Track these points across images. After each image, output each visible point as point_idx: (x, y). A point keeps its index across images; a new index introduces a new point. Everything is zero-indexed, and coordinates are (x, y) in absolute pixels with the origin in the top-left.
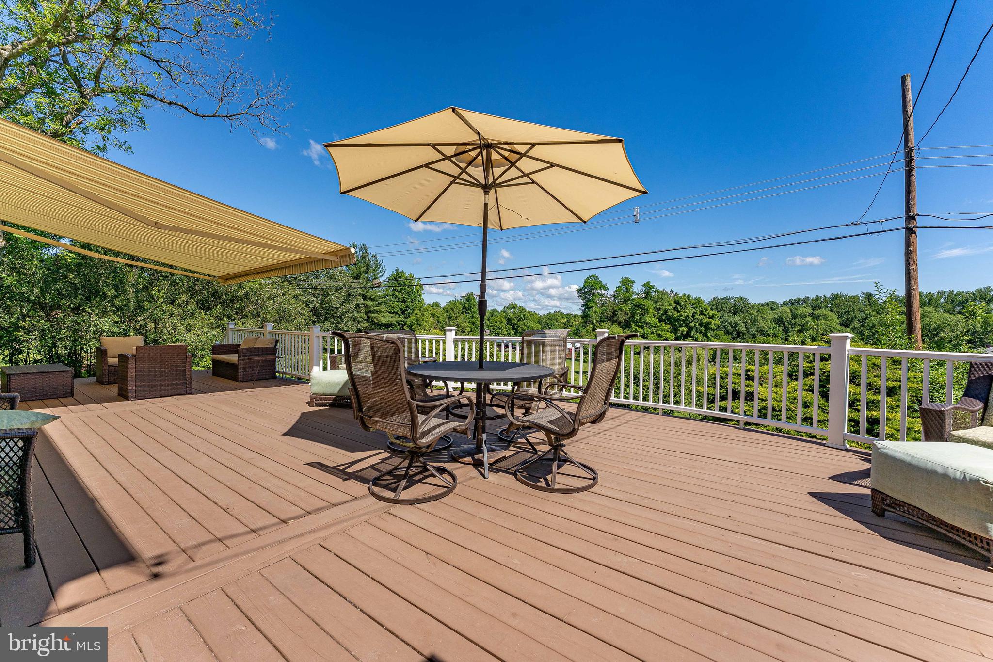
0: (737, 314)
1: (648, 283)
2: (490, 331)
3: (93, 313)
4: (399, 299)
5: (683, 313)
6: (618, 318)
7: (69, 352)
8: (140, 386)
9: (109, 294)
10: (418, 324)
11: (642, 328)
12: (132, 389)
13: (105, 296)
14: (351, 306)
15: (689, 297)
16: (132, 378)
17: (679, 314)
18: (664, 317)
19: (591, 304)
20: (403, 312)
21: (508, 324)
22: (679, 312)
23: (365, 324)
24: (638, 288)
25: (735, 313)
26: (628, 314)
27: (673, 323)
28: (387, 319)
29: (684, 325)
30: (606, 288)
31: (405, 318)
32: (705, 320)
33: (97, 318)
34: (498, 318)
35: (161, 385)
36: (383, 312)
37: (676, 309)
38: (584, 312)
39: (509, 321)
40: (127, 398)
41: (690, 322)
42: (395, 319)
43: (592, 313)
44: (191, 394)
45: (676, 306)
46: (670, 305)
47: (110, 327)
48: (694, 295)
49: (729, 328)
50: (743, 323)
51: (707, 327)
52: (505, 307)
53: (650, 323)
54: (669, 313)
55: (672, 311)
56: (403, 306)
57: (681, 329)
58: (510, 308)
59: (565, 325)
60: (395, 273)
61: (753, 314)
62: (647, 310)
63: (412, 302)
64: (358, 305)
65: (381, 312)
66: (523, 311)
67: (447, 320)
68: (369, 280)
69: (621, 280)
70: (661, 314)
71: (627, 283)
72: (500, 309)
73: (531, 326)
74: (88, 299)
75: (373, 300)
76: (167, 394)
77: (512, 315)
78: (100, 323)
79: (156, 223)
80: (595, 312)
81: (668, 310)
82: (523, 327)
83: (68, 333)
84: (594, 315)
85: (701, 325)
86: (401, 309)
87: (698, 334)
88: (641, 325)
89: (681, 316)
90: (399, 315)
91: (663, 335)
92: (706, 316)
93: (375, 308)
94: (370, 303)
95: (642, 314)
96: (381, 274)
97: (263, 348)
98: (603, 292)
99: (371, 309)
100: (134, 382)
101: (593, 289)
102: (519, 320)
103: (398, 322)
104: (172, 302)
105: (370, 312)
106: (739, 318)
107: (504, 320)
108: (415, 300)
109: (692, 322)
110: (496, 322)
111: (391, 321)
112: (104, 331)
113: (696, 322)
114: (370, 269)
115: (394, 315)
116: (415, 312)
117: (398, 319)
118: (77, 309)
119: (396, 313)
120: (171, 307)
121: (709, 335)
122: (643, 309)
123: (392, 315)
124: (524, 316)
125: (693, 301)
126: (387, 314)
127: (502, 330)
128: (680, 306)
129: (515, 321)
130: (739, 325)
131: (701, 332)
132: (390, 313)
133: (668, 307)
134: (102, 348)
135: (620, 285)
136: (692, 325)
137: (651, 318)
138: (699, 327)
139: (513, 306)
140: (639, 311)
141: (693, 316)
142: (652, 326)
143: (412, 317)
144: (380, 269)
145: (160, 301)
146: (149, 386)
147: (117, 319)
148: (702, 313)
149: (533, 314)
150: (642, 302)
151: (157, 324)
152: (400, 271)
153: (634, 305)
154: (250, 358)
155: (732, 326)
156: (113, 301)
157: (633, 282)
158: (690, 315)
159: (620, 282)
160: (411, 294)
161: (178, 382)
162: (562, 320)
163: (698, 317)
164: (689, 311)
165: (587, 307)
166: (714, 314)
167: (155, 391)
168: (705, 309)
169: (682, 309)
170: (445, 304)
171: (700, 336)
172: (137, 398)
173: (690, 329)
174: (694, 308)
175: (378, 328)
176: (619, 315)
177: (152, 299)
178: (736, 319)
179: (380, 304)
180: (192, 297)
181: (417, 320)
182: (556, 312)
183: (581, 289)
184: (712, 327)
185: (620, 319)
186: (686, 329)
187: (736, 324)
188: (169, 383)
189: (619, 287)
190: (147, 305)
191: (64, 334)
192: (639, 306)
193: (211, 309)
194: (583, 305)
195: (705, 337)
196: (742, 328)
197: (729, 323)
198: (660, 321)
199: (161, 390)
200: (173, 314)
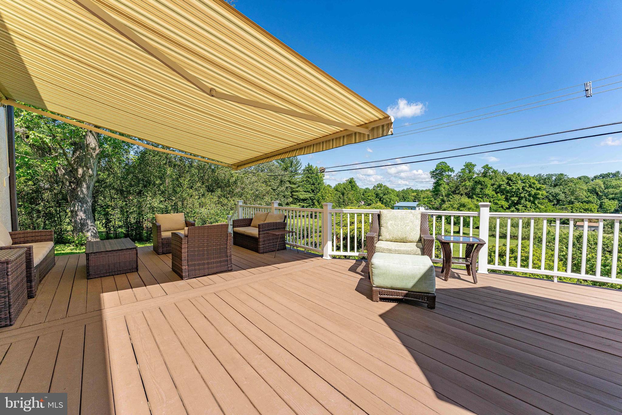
0: (557, 187)
1: (487, 165)
2: (365, 202)
3: (149, 195)
4: (310, 182)
5: (514, 187)
6: (460, 192)
7: (136, 221)
8: (192, 265)
9: (157, 182)
10: (323, 199)
11: (482, 199)
12: (186, 269)
13: (154, 184)
14: (283, 188)
15: (519, 175)
16: (185, 257)
17: (511, 188)
18: (498, 190)
19: (441, 182)
20: (313, 191)
21: (376, 197)
22: (511, 186)
23: (291, 200)
24: (479, 169)
25: (555, 186)
26: (467, 189)
27: (507, 194)
28: (304, 196)
29: (515, 195)
30: (452, 170)
31: (314, 195)
32: (533, 192)
33: (150, 198)
34: (370, 194)
35: (208, 263)
36: (301, 191)
37: (508, 184)
38: (435, 187)
39: (377, 195)
40: (182, 278)
41: (520, 193)
42: (308, 195)
43: (441, 188)
44: (231, 271)
45: (508, 182)
46: (503, 181)
47: (158, 204)
48: (523, 173)
49: (551, 198)
50: (563, 193)
51: (535, 197)
52: (375, 186)
53: (488, 195)
54: (503, 187)
55: (505, 185)
56: (313, 187)
57: (513, 199)
58: (378, 187)
59: (415, 197)
60: (307, 166)
61: (571, 186)
62: (486, 185)
63: (318, 185)
64: (287, 188)
65: (299, 191)
66: (387, 188)
67: (341, 196)
68: (292, 172)
69: (465, 164)
70: (495, 188)
71: (469, 167)
72: (371, 187)
73: (392, 198)
74: (145, 186)
75: (295, 184)
76: (213, 272)
77: (380, 192)
78: (153, 202)
79: (211, 90)
80: (444, 188)
81: (501, 185)
82: (387, 199)
83: (135, 209)
84: (443, 190)
85: (530, 195)
86: (312, 189)
87: (527, 202)
88: (481, 196)
89: (513, 189)
90: (310, 193)
91: (499, 203)
92: (534, 188)
93: (297, 189)
94: (293, 186)
95: (482, 189)
96: (299, 167)
97: (276, 223)
98: (450, 173)
99: (294, 190)
100: (186, 261)
101: (443, 172)
102: (384, 195)
103: (310, 197)
104: (192, 188)
105: (293, 191)
106: (559, 190)
107: (374, 195)
108: (320, 183)
109: (522, 193)
110: (369, 196)
111: (306, 197)
112: (155, 207)
113: (526, 193)
114: (293, 165)
115: (307, 193)
116: (321, 191)
117: (311, 196)
118: (140, 193)
119: (309, 192)
120: (191, 190)
121: (536, 202)
122: (482, 185)
123: (306, 193)
124: (388, 192)
125: (523, 178)
126: (303, 193)
127: (372, 202)
128: (512, 181)
129: (381, 195)
130: (559, 195)
131: (530, 201)
132: (305, 192)
133: (501, 183)
134: (157, 224)
135: (464, 168)
136: (522, 195)
137: (489, 191)
138: (528, 197)
139: (380, 186)
140: (479, 186)
141: (523, 189)
142: (490, 197)
143: (319, 194)
144: (299, 164)
145: (186, 186)
146: (199, 265)
147: (162, 199)
148: (530, 186)
149: (393, 191)
150: (482, 179)
151: (183, 202)
152: (310, 165)
153: (476, 182)
154: (267, 232)
155: (553, 196)
156: (159, 187)
157: (474, 166)
158: (521, 188)
159: (464, 166)
160: (318, 179)
161: (221, 259)
162: (413, 194)
163: (527, 189)
164: (520, 185)
165: (437, 185)
166: (541, 187)
167: (204, 269)
168: (533, 183)
169: (514, 184)
170: (335, 185)
171: (529, 204)
172: (190, 277)
173: (520, 198)
174: (524, 183)
175: (298, 201)
176: (461, 189)
177: (180, 185)
178: (557, 190)
179: (299, 186)
180: (203, 183)
181: (322, 196)
182: (407, 189)
183: (433, 172)
184: (539, 196)
185: (462, 192)
186: (517, 199)
187: (557, 194)
188: (215, 261)
189: (463, 169)
190: (178, 189)
191: (133, 209)
192: (479, 183)
193: (214, 192)
194: (435, 183)
195: (533, 204)
196: (562, 197)
197: (550, 194)
198: (497, 193)
199: (208, 268)
200: (192, 195)
